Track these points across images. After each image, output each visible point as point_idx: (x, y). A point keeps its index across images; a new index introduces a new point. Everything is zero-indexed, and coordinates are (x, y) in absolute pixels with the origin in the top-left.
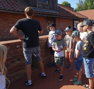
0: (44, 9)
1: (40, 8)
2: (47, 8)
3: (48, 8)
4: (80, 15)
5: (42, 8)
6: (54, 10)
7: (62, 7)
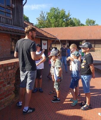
0: (7, 25)
1: (3, 23)
2: (11, 24)
3: (13, 24)
4: (48, 33)
5: (5, 23)
6: (19, 26)
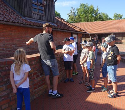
0: (40, 21)
1: (36, 19)
2: (43, 20)
3: (45, 20)
4: (78, 28)
5: (38, 19)
6: (51, 22)
7: (58, 19)
